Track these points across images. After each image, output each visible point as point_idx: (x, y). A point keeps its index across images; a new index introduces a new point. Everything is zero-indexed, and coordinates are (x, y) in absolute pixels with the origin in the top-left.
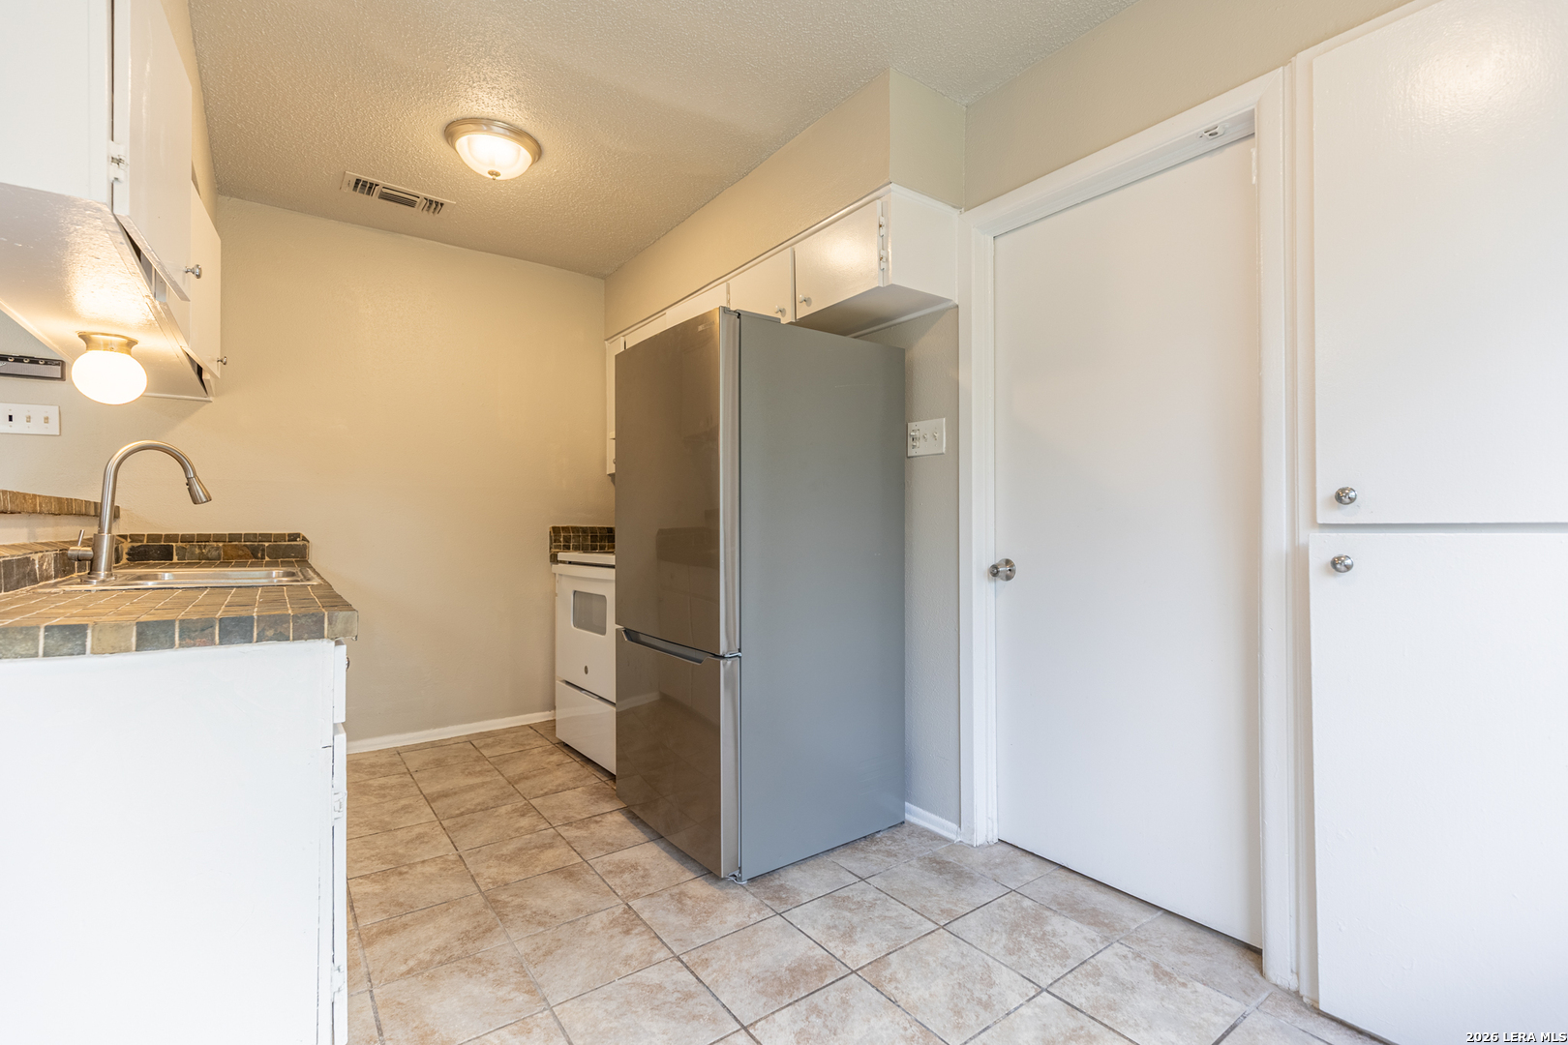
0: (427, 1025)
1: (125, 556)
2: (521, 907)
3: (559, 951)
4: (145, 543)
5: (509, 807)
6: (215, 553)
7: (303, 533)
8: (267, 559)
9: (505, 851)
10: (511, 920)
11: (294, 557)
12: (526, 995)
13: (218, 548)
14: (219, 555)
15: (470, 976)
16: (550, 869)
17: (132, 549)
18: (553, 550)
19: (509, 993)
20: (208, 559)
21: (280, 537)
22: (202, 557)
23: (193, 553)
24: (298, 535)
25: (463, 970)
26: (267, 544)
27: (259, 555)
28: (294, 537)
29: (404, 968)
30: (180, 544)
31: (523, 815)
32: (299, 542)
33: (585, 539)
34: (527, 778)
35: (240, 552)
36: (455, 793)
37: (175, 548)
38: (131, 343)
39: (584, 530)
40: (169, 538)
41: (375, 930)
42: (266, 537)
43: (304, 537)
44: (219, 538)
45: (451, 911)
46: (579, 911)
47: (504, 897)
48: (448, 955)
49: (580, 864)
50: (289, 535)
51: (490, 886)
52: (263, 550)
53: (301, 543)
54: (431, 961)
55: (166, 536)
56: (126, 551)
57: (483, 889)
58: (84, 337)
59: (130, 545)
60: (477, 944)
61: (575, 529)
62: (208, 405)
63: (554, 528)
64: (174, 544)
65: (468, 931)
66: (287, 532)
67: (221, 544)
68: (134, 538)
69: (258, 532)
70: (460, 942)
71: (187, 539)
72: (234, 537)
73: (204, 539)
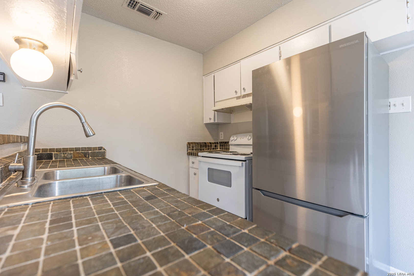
4: (41, 152)
6: (70, 156)
7: (104, 147)
8: (90, 157)
11: (100, 157)
13: (71, 154)
14: (71, 157)
18: (189, 151)
20: (67, 158)
21: (95, 148)
22: (64, 158)
23: (61, 156)
24: (102, 148)
26: (90, 152)
27: (87, 156)
28: (100, 148)
30: (55, 152)
32: (102, 151)
33: (198, 147)
35: (80, 155)
37: (53, 154)
39: (198, 143)
40: (52, 150)
42: (90, 149)
43: (104, 148)
44: (71, 149)
50: (99, 148)
52: (89, 154)
53: (103, 151)
55: (50, 149)
58: (18, 40)
61: (195, 143)
63: (188, 143)
64: (53, 153)
66: (97, 146)
67: (72, 152)
69: (86, 147)
71: (58, 150)
72: (77, 149)
73: (65, 150)
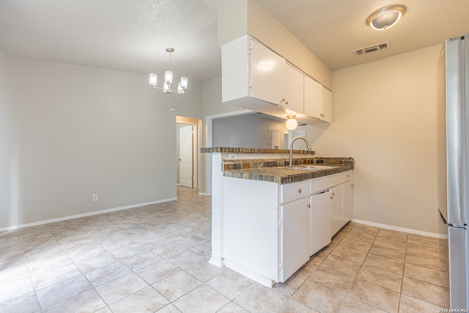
0: (306, 296)
1: (315, 162)
2: (361, 290)
3: (356, 309)
5: (395, 261)
6: (332, 162)
7: (353, 158)
8: (343, 164)
9: (376, 272)
10: (354, 290)
11: (350, 164)
12: (333, 310)
13: (333, 161)
15: (327, 294)
16: (384, 286)
17: (317, 161)
19: (330, 306)
20: (330, 164)
21: (347, 158)
22: (329, 163)
23: (328, 162)
24: (351, 158)
25: (327, 292)
26: (343, 160)
28: (350, 158)
29: (317, 281)
30: (325, 160)
31: (396, 266)
32: (351, 160)
34: (414, 256)
35: (337, 162)
36: (382, 248)
38: (295, 116)
40: (324, 158)
41: (322, 268)
42: (343, 158)
44: (333, 158)
45: (342, 277)
46: (377, 304)
47: (360, 284)
48: (328, 286)
49: (397, 292)
50: (349, 158)
51: (360, 278)
52: (343, 162)
53: (352, 160)
54: (324, 284)
55: (323, 158)
56: (315, 161)
57: (357, 277)
58: (288, 117)
59: (316, 160)
60: (338, 289)
62: (331, 125)
65: (340, 284)
66: (349, 157)
67: (333, 160)
68: (317, 158)
69: (342, 157)
70: (335, 285)
71: (326, 159)
72: (336, 158)
73: (330, 158)
